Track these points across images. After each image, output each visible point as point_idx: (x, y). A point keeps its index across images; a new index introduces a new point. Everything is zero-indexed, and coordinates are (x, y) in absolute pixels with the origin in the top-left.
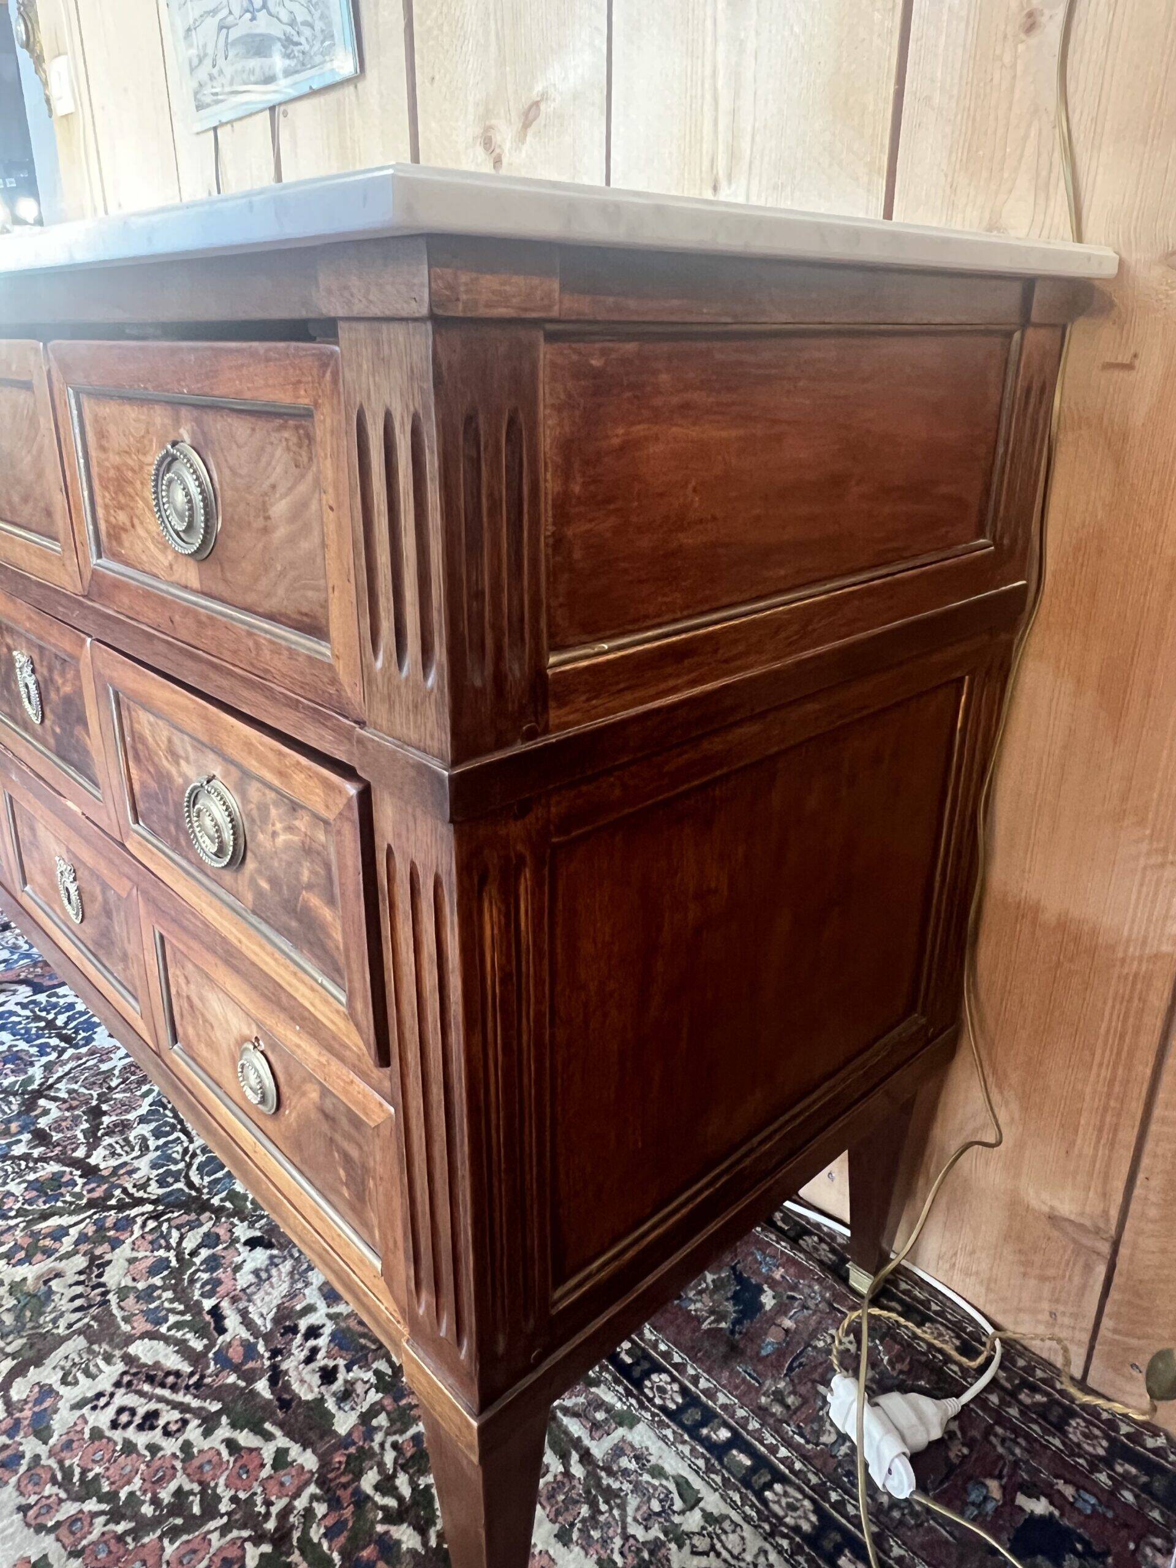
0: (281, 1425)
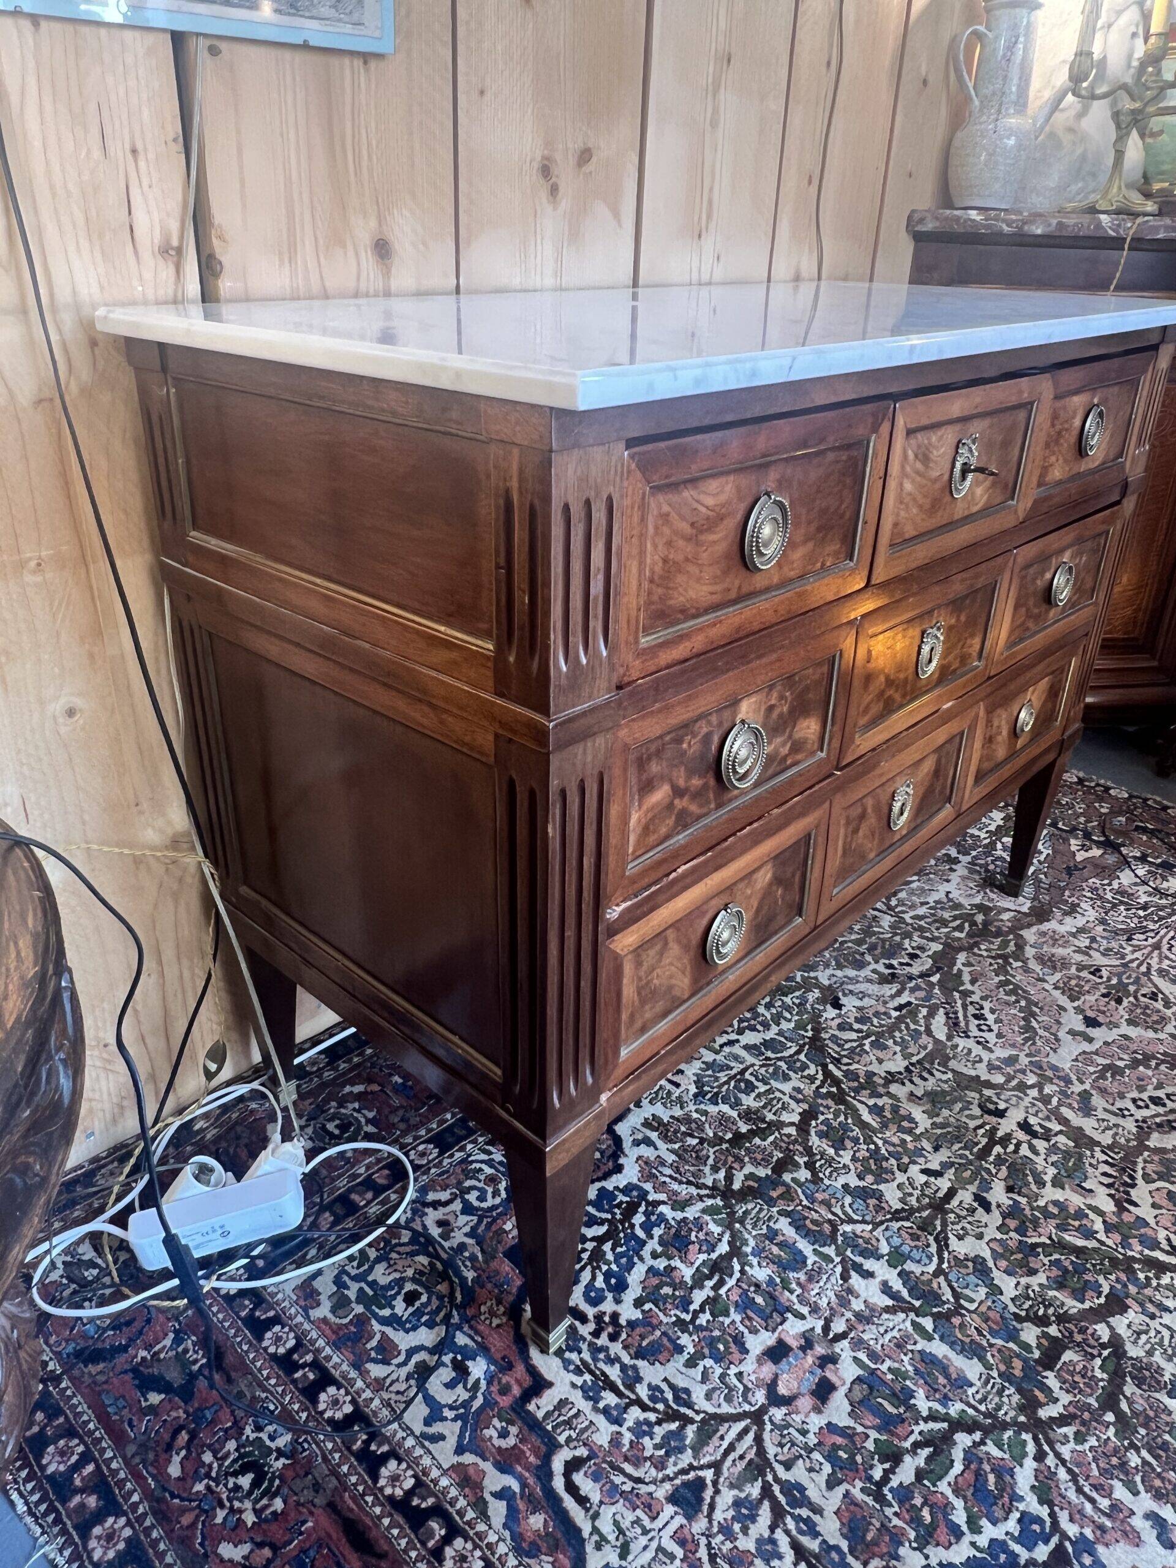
0: (951, 968)
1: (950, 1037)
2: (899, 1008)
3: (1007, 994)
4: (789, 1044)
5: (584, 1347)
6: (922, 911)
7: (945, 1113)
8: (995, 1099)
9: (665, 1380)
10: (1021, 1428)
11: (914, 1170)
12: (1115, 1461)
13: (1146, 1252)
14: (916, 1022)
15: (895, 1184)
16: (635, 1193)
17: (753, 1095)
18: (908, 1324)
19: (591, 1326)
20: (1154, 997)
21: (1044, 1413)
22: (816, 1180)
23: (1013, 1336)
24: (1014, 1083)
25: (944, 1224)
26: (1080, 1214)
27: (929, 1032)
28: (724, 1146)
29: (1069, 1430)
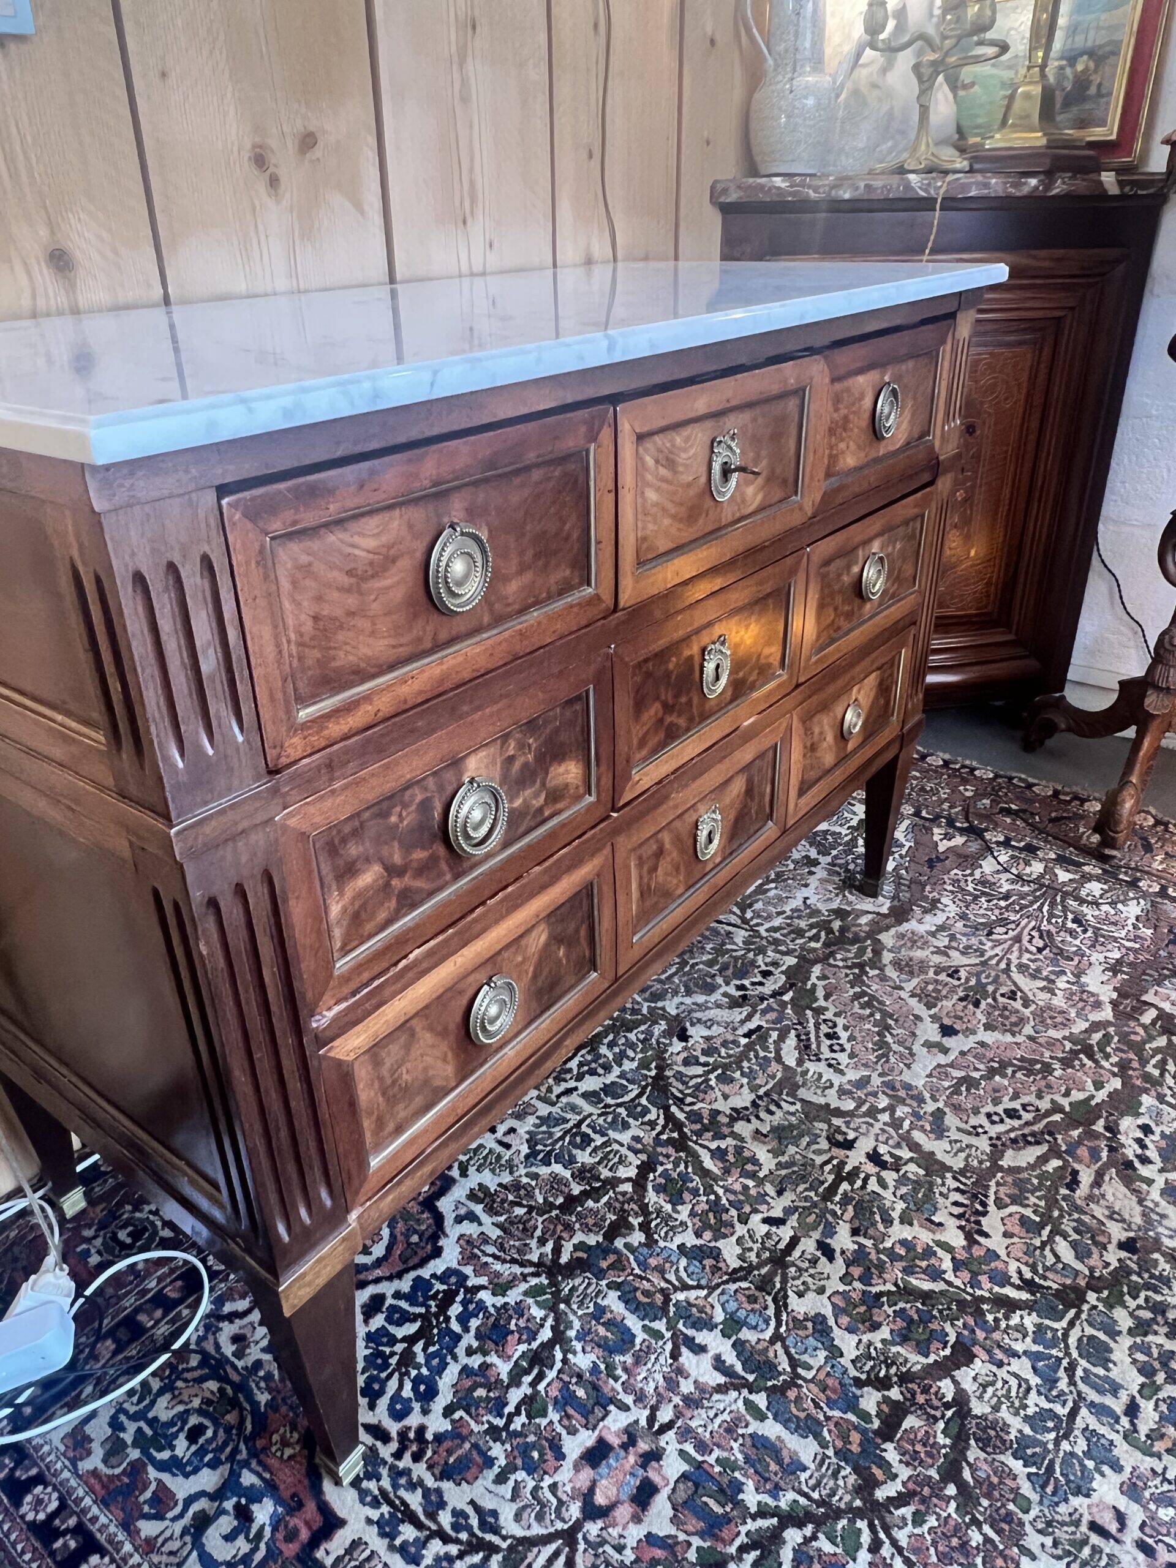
0: (805, 983)
1: (800, 1062)
2: (747, 1035)
3: (862, 1007)
4: (630, 1087)
5: (384, 1472)
6: (777, 922)
7: (792, 1149)
8: (844, 1129)
9: (472, 1502)
10: (859, 1513)
11: (756, 1218)
12: (955, 1542)
13: (996, 1289)
14: (765, 1049)
15: (734, 1239)
16: (453, 1280)
17: (589, 1150)
18: (740, 1403)
19: (394, 1446)
20: (1012, 996)
21: (880, 1494)
22: (650, 1242)
23: (852, 1405)
24: (864, 1109)
25: (784, 1281)
26: (928, 1253)
27: (779, 1059)
28: (554, 1213)
29: (907, 1511)
